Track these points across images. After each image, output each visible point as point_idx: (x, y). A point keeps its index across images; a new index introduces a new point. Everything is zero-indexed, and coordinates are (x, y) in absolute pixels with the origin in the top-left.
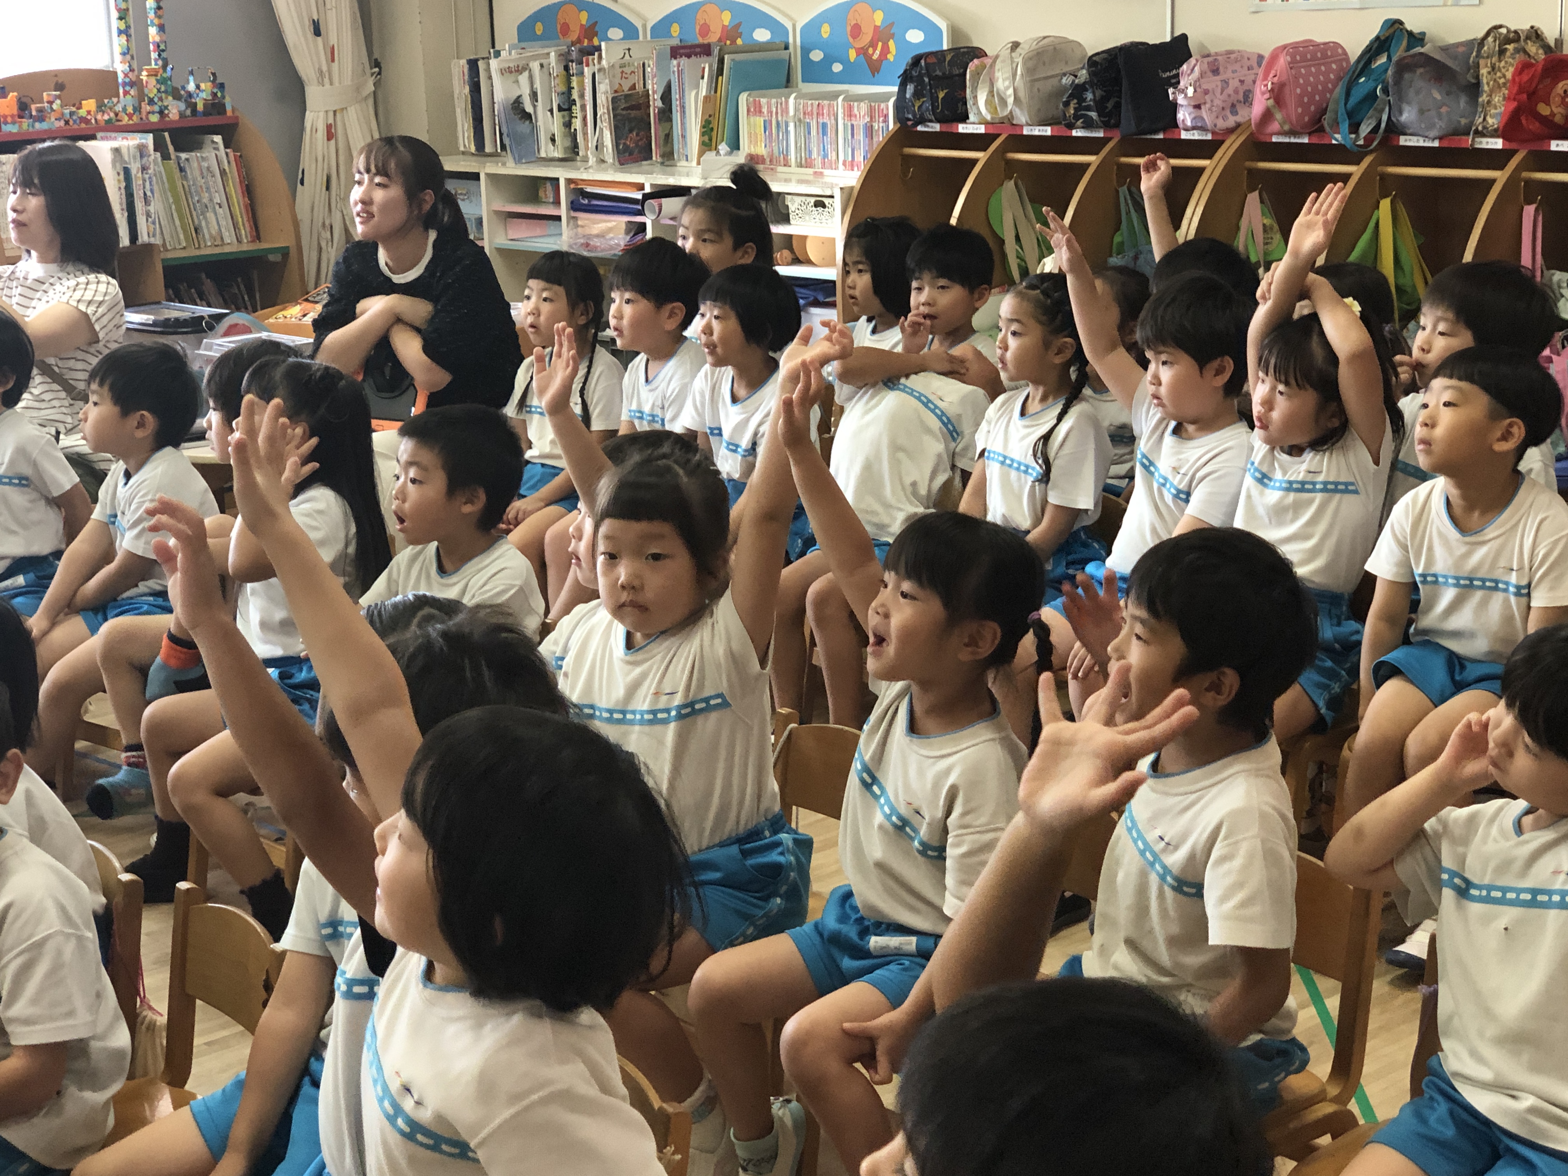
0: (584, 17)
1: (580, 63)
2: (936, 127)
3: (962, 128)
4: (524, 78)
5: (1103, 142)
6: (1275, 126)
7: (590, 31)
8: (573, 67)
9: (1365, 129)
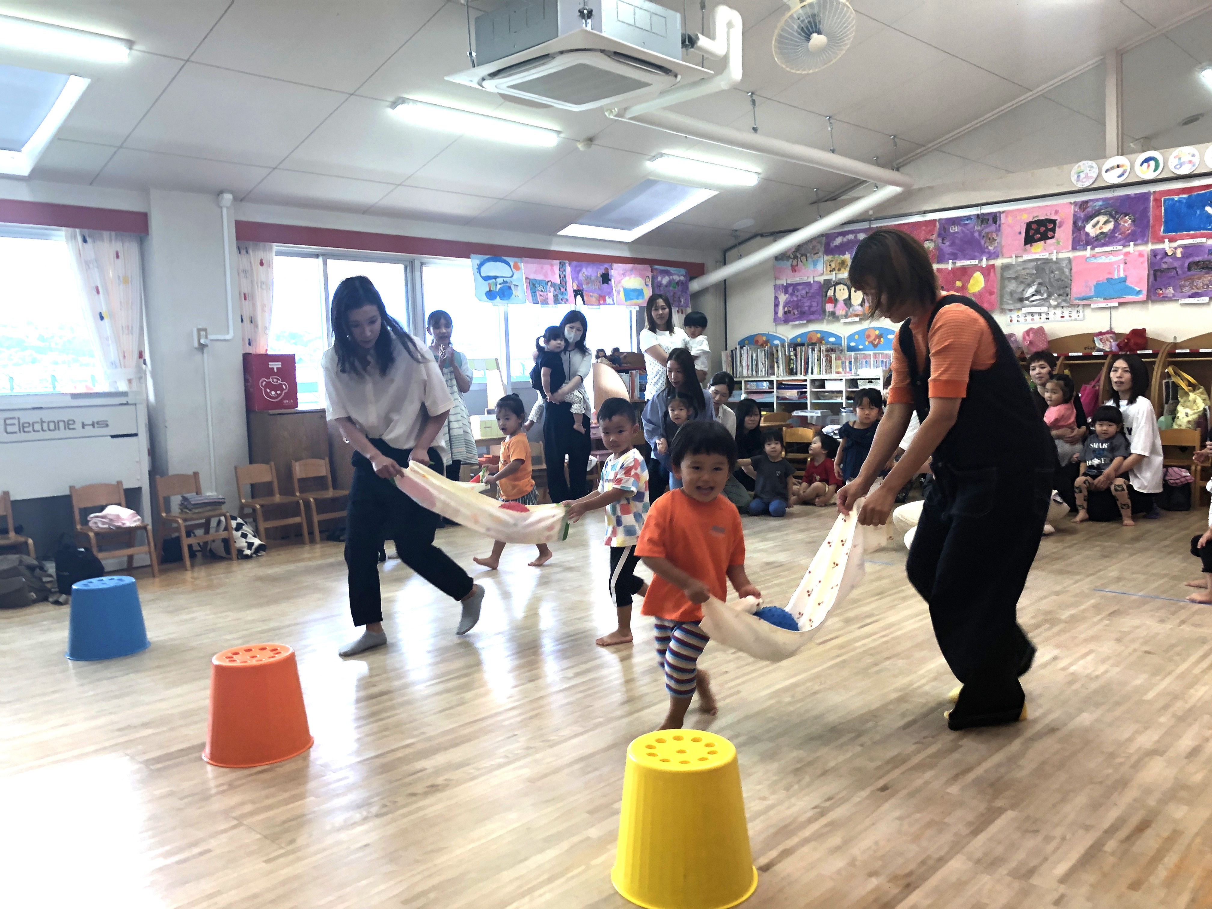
0: (764, 338)
7: (768, 342)
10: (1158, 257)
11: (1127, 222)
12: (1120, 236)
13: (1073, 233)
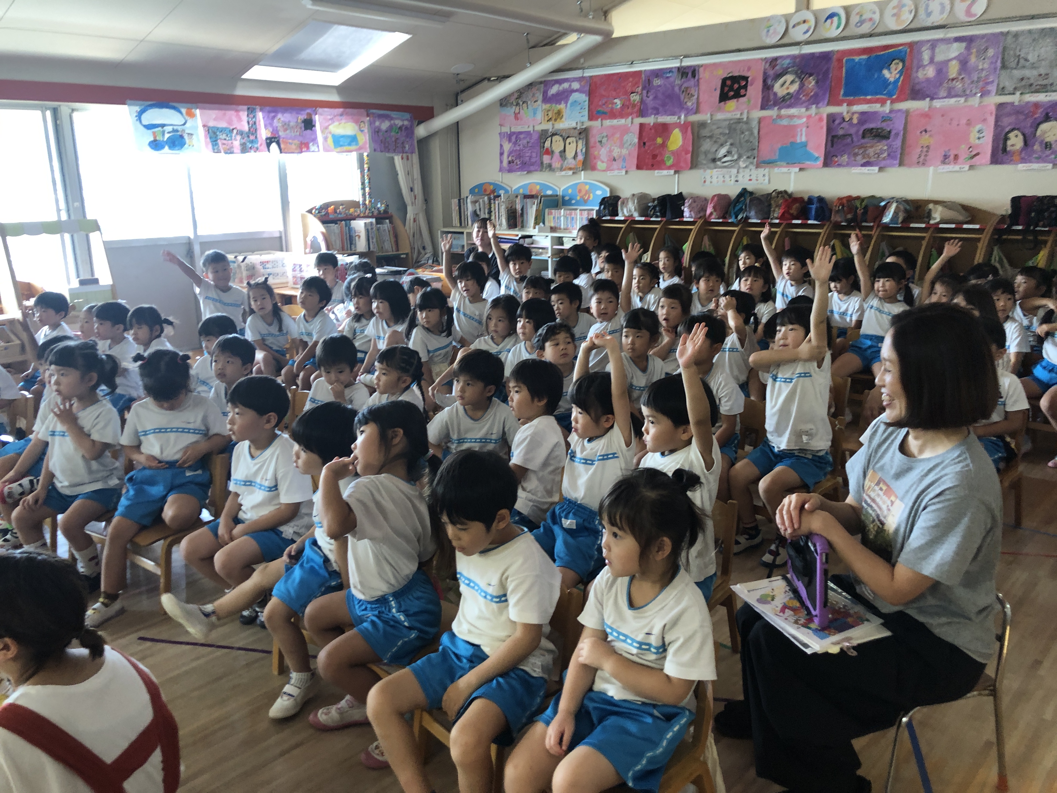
0: (492, 187)
1: (494, 200)
2: (609, 218)
3: (617, 218)
4: (477, 204)
5: (661, 221)
6: (713, 216)
7: (493, 191)
8: (492, 201)
9: (740, 217)
10: (837, 122)
11: (811, 83)
12: (804, 98)
13: (763, 92)
